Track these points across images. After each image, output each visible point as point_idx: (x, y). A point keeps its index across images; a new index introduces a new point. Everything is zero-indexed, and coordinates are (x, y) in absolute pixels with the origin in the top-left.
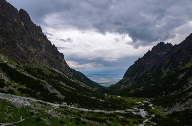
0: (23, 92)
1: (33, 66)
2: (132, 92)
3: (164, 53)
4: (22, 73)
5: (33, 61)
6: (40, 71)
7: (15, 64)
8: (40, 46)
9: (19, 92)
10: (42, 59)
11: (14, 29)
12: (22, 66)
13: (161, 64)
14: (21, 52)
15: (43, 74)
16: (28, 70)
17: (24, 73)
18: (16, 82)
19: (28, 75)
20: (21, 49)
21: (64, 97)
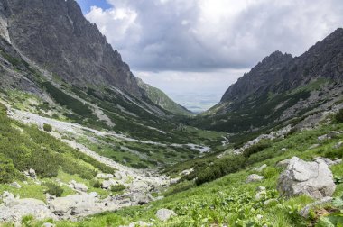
0: (69, 117)
1: (83, 84)
2: (213, 123)
3: (278, 69)
4: (69, 94)
5: (83, 79)
6: (91, 92)
7: (61, 83)
8: (94, 54)
9: (64, 118)
10: (96, 74)
11: (59, 36)
12: (69, 84)
13: (270, 86)
14: (68, 66)
15: (96, 96)
16: (76, 90)
17: (71, 95)
18: (62, 105)
19: (75, 97)
20: (68, 62)
21: (114, 125)
